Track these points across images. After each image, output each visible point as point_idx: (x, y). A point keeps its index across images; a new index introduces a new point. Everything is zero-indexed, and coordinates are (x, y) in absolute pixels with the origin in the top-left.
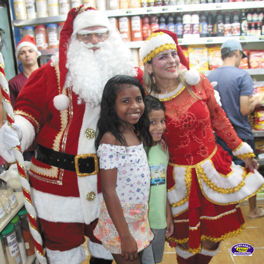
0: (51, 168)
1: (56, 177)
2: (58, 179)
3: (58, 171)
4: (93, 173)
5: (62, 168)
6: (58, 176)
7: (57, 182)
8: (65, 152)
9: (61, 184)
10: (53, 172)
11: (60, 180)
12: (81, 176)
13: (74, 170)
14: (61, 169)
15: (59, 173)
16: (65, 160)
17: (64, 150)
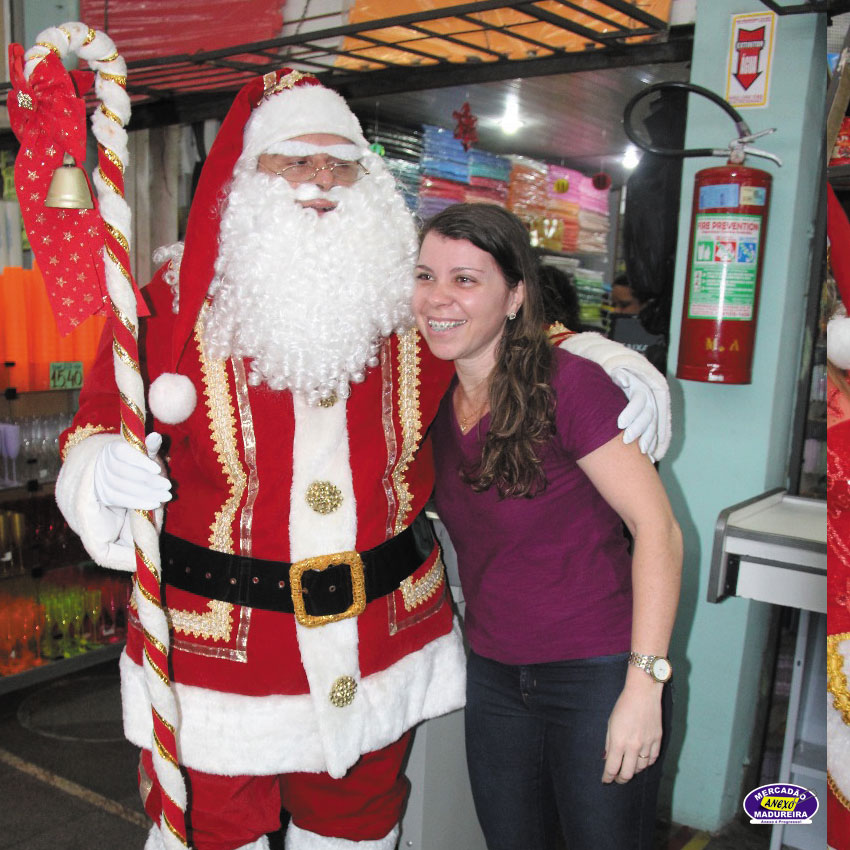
0: (209, 610)
1: (227, 638)
2: (233, 645)
3: (232, 621)
4: (349, 612)
5: (247, 606)
6: (233, 634)
7: (228, 655)
9: (242, 658)
10: (215, 621)
11: (241, 648)
12: (314, 625)
13: (290, 608)
14: (242, 609)
15: (235, 625)
16: (256, 580)
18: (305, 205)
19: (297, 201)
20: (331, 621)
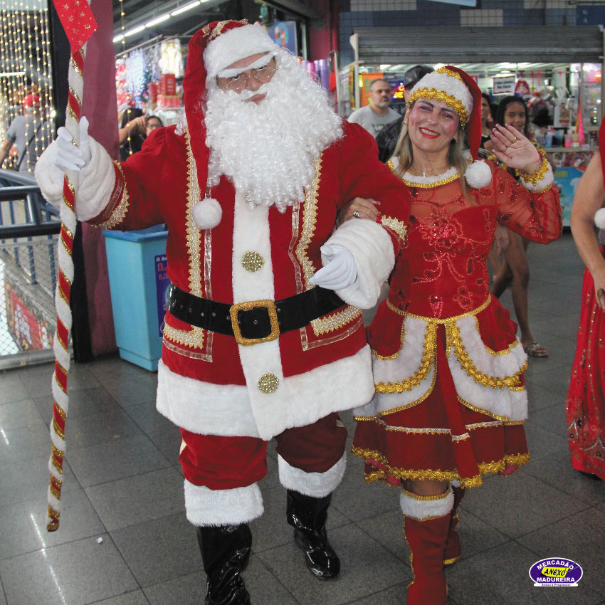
0: (192, 329)
1: (201, 347)
2: (204, 351)
5: (211, 330)
6: (205, 344)
7: (202, 357)
8: (212, 300)
9: (210, 360)
10: (195, 337)
11: (209, 354)
12: (245, 344)
13: (231, 333)
14: (209, 332)
15: (205, 338)
16: (214, 314)
17: (211, 296)
18: (247, 101)
19: (242, 101)
20: (257, 343)
